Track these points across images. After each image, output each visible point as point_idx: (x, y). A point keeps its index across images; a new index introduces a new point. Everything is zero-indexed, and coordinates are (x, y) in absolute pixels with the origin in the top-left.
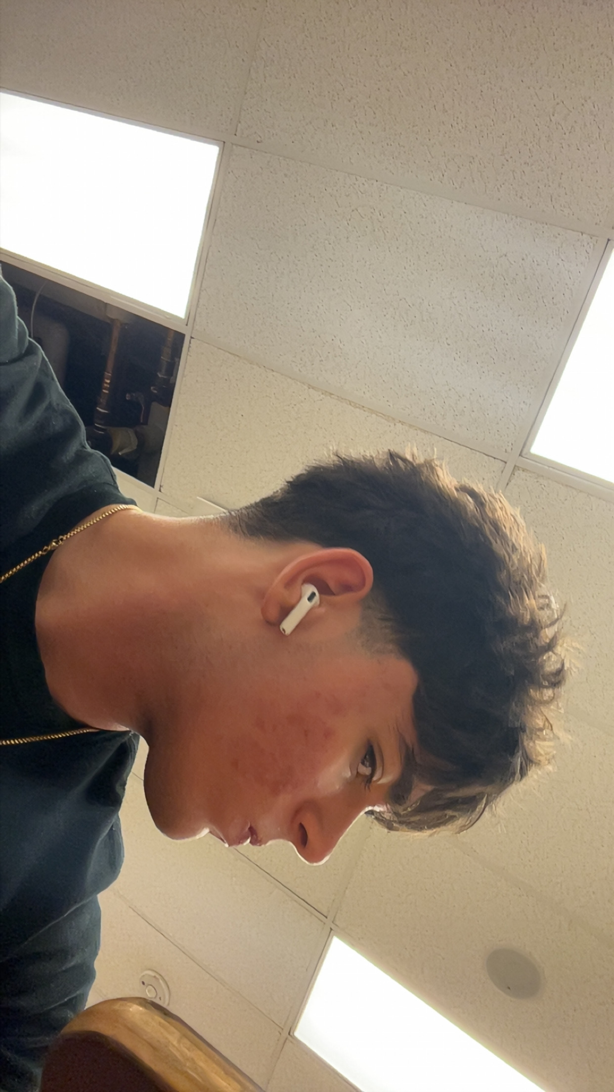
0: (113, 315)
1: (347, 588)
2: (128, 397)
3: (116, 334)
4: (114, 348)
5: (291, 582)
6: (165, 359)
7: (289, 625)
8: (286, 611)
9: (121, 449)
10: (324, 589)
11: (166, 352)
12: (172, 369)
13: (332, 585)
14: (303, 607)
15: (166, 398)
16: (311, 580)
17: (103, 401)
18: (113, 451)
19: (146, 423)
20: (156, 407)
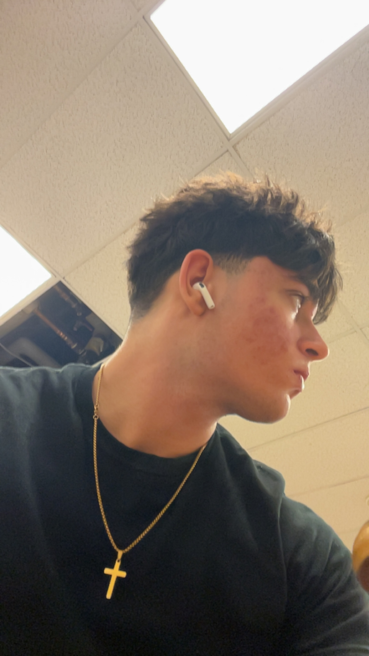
0: (30, 311)
1: (204, 269)
2: (75, 329)
3: (40, 315)
4: (47, 321)
5: (189, 293)
6: (67, 299)
7: (210, 303)
8: (202, 302)
9: (99, 349)
10: (199, 280)
11: (64, 295)
12: (74, 298)
13: (199, 275)
14: (205, 292)
15: (87, 310)
16: (193, 282)
17: (70, 342)
18: (98, 354)
19: (93, 328)
20: (89, 318)
